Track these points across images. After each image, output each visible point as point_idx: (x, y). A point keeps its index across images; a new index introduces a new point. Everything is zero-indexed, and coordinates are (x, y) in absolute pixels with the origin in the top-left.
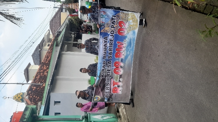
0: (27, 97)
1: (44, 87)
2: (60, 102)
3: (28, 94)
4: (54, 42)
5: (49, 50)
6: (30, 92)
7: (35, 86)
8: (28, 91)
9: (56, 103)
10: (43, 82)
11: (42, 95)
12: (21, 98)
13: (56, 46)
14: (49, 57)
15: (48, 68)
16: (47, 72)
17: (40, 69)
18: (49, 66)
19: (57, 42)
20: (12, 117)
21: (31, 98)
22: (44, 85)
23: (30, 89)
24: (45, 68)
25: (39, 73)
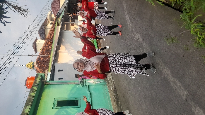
0: (37, 65)
1: (49, 59)
2: (62, 70)
3: (37, 63)
4: (55, 22)
5: (52, 28)
6: (39, 62)
7: (42, 57)
8: (37, 61)
9: (59, 70)
10: (48, 54)
11: (48, 64)
12: (32, 66)
15: (52, 43)
16: (51, 47)
19: (58, 22)
20: (26, 81)
21: (40, 66)
22: (49, 57)
23: (39, 59)
24: (49, 43)
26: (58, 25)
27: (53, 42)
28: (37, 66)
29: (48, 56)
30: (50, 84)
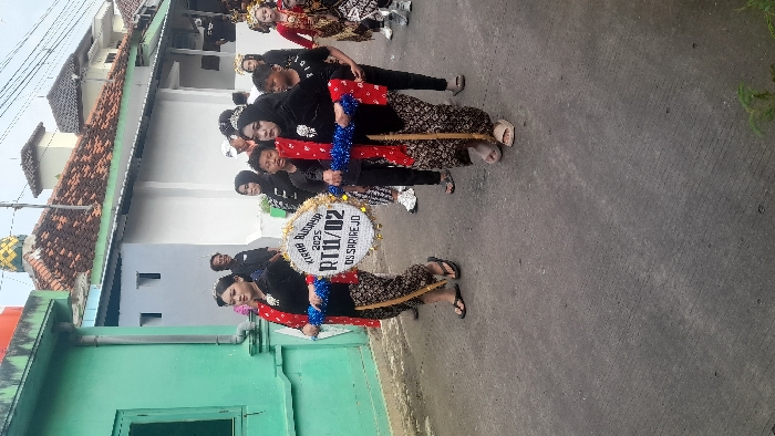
1: (97, 221)
2: (157, 276)
3: (40, 243)
4: (128, 49)
5: (111, 78)
7: (63, 212)
8: (38, 232)
9: (144, 278)
10: (92, 202)
11: (92, 249)
12: (14, 255)
13: (138, 64)
14: (114, 109)
15: (109, 150)
16: (108, 164)
17: (80, 152)
18: (112, 140)
19: (141, 51)
22: (97, 212)
23: (47, 225)
24: (98, 148)
25: (75, 166)
26: (141, 62)
27: (117, 142)
28: (36, 255)
29: (92, 210)
30: (96, 344)
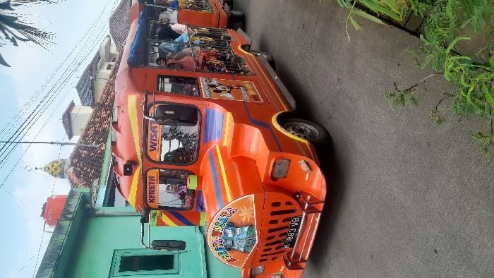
1: (103, 152)
6: (76, 160)
7: (85, 148)
8: (72, 158)
10: (100, 143)
11: (100, 167)
12: (59, 170)
14: (112, 94)
15: (110, 115)
17: (95, 116)
18: (111, 110)
20: (45, 205)
21: (79, 172)
22: (103, 148)
23: (76, 155)
24: (104, 114)
28: (71, 170)
29: (100, 147)
